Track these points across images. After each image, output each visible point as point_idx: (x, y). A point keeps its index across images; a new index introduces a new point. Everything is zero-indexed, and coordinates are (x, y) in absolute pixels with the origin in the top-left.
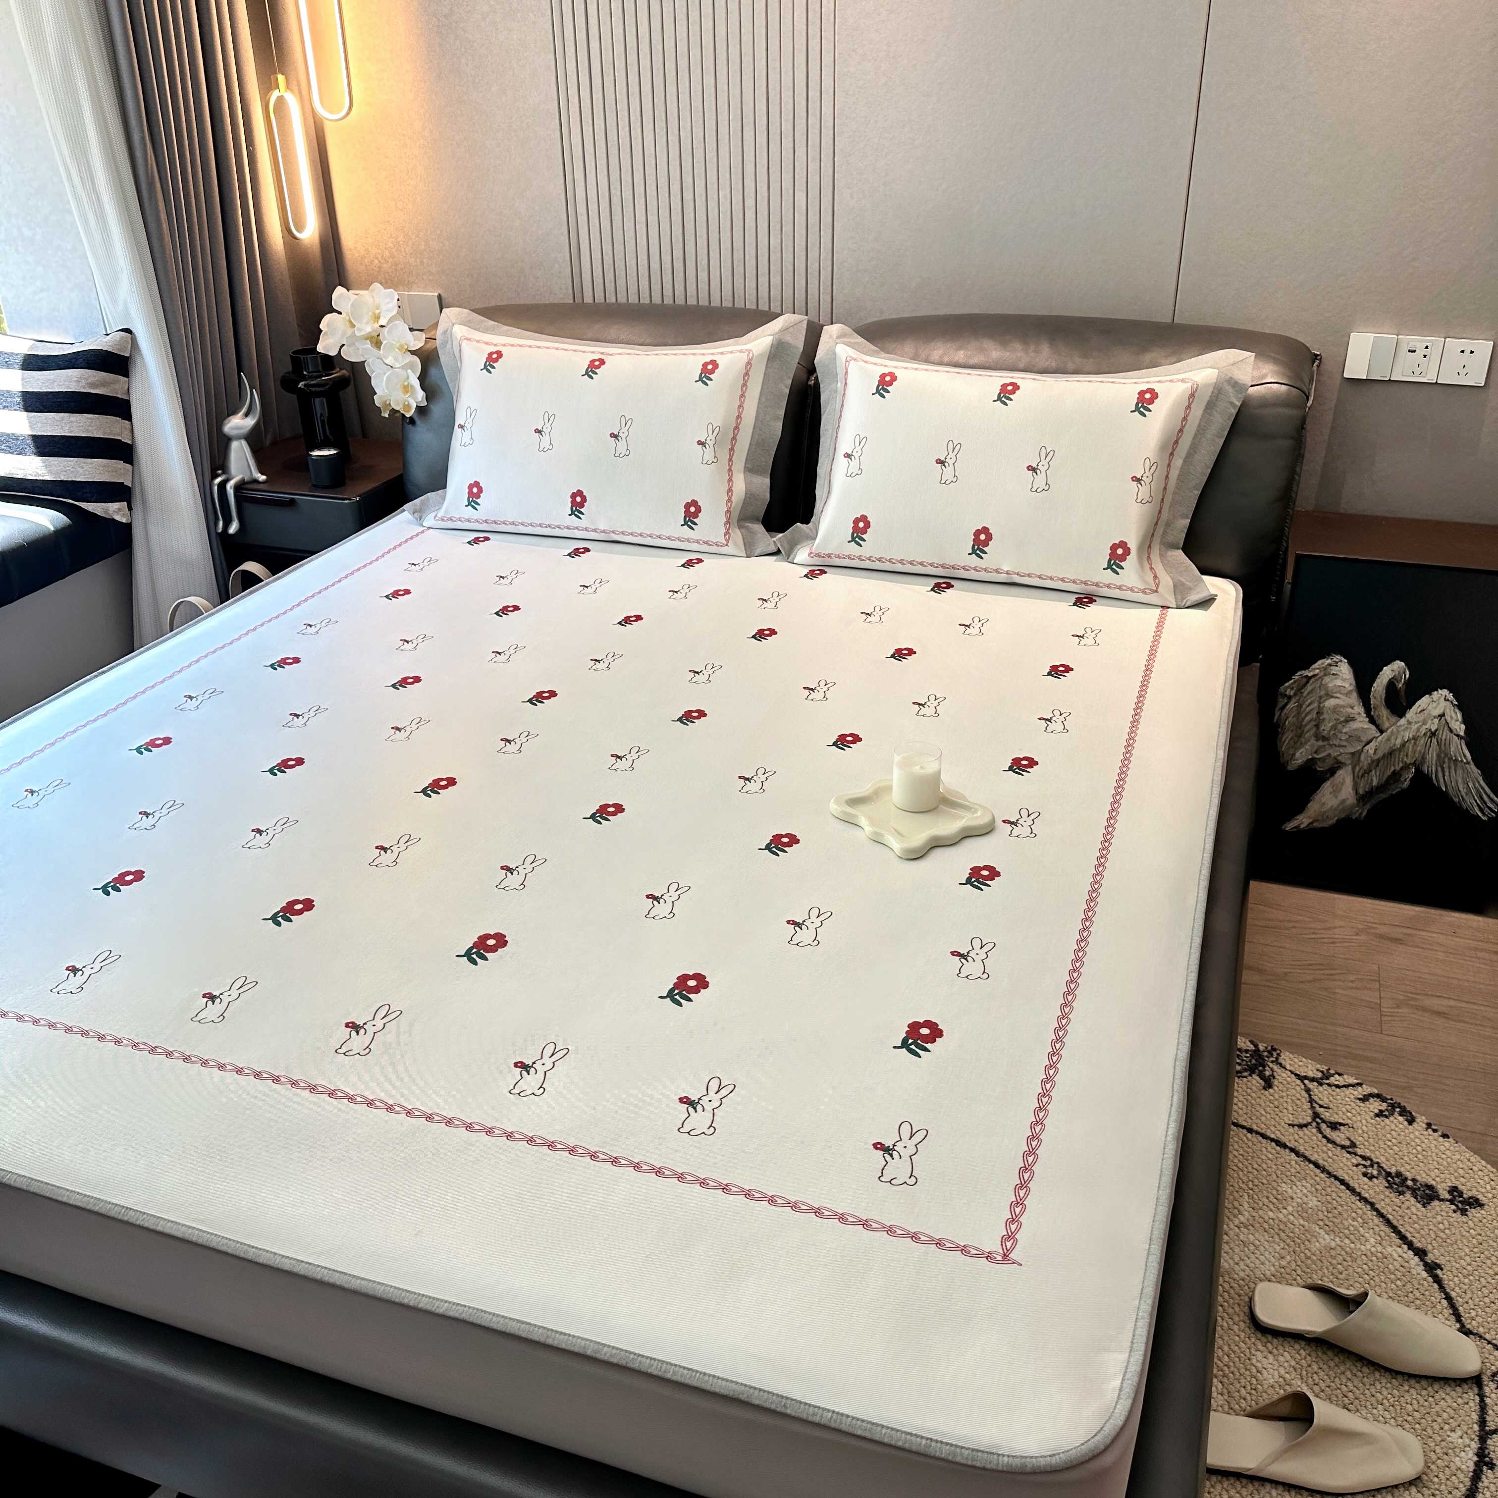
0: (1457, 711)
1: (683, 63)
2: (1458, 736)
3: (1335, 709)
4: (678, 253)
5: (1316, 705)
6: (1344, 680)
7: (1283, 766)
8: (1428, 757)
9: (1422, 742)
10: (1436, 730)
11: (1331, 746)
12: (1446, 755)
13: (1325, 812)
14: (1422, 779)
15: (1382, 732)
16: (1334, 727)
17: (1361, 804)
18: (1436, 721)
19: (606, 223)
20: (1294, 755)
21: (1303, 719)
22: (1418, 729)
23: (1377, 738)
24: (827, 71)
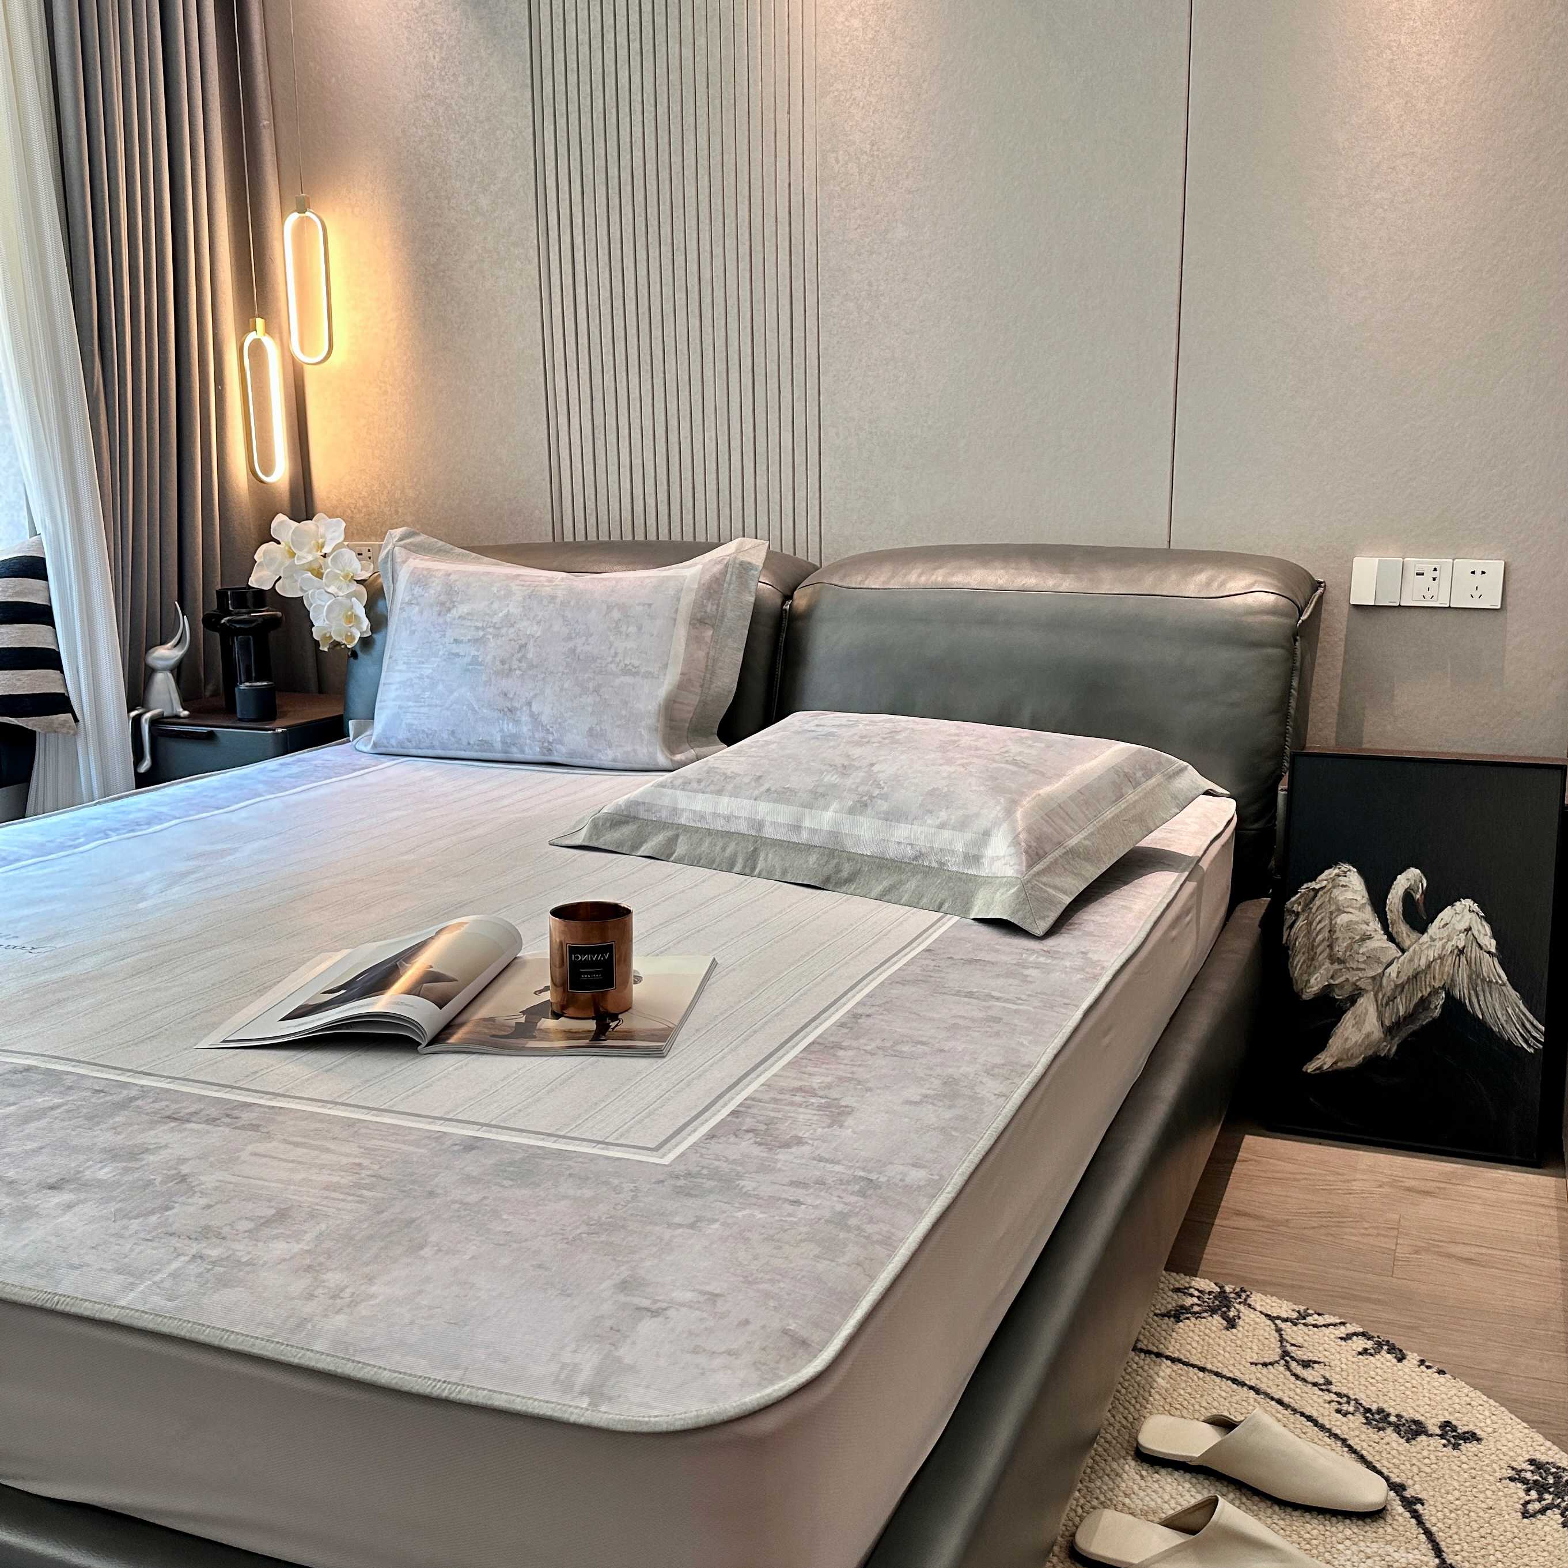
0: (1484, 923)
1: (668, 307)
2: (1489, 953)
3: (1349, 926)
4: (662, 496)
5: (1327, 921)
6: (1355, 892)
7: (1297, 996)
8: (1459, 980)
9: (1449, 961)
10: (1464, 947)
11: (1348, 969)
12: (1478, 976)
13: (1349, 1050)
14: (1454, 1006)
15: (1403, 951)
16: (1350, 947)
17: (1389, 1038)
18: (1463, 936)
19: (589, 468)
20: (1308, 981)
21: (1314, 940)
22: (1444, 948)
23: (1399, 958)
24: (811, 312)
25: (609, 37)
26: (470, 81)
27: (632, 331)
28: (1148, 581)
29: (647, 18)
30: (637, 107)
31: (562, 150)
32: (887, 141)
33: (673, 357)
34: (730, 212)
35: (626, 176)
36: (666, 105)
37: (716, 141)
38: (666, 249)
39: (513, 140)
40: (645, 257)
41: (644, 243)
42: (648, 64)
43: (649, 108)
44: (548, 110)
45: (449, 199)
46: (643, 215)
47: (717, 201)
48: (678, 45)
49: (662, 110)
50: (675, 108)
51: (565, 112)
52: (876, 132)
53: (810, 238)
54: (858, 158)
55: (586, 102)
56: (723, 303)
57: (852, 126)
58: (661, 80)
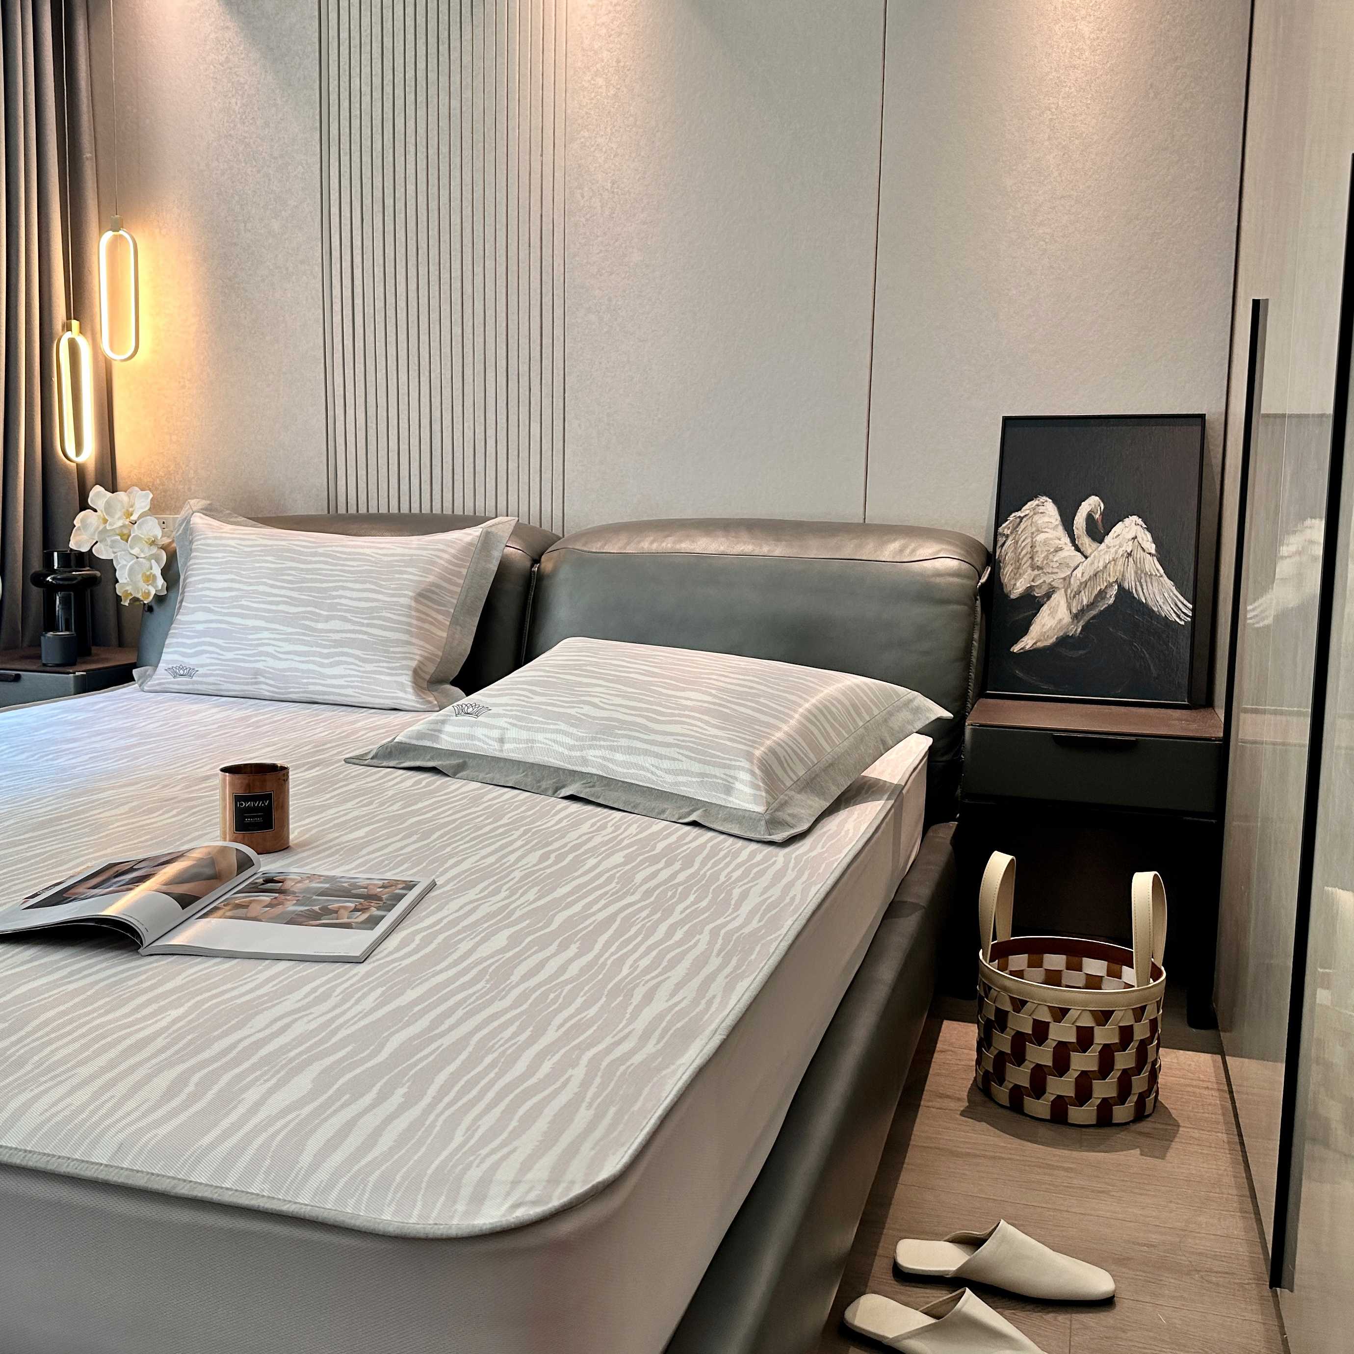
3: (1046, 542)
4: (426, 478)
8: (1128, 575)
9: (1121, 562)
10: (1132, 551)
11: (1045, 574)
13: (1045, 634)
15: (1086, 557)
16: (1046, 558)
17: (1076, 622)
19: (362, 452)
20: (1015, 585)
21: (1020, 553)
22: (1116, 553)
23: (1083, 563)
24: (558, 322)
25: (388, 89)
26: (267, 124)
27: (402, 337)
28: (848, 549)
29: (421, 74)
30: (411, 149)
31: (345, 182)
32: (625, 180)
33: (438, 358)
34: (490, 237)
35: (400, 205)
36: (436, 146)
37: (478, 177)
38: (434, 269)
39: (303, 174)
40: (415, 274)
41: (415, 262)
42: (421, 113)
43: (422, 149)
44: (334, 149)
45: (245, 223)
46: (415, 239)
47: (478, 227)
48: (448, 98)
49: (432, 151)
50: (444, 149)
51: (348, 151)
52: (617, 173)
53: (558, 261)
54: (601, 195)
55: (367, 143)
56: (483, 313)
57: (596, 167)
58: (433, 126)
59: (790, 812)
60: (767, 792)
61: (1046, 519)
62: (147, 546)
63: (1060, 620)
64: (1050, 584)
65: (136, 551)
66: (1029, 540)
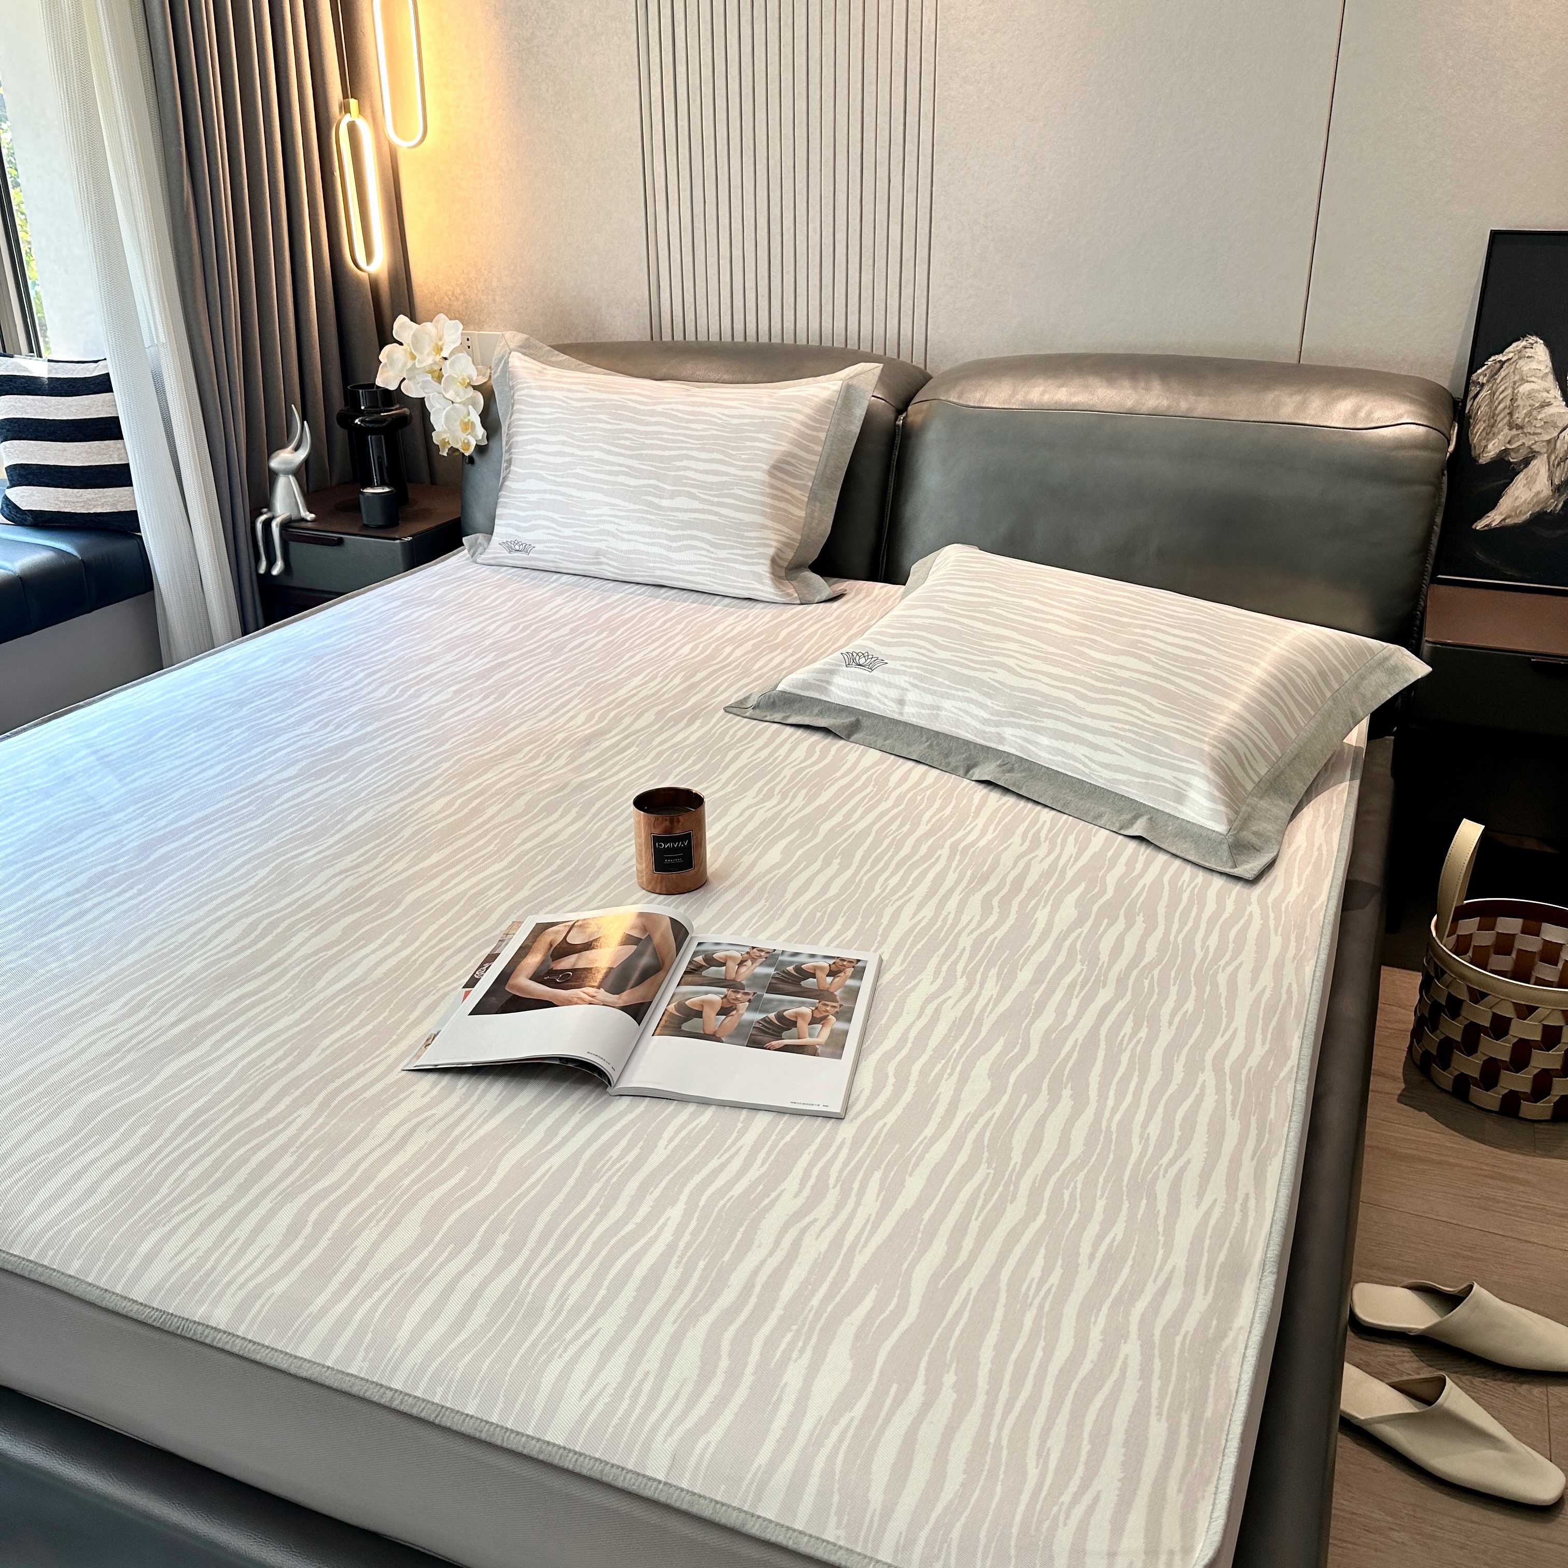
19: (688, 259)
40: (750, 32)
41: (750, 18)
53: (929, 14)
59: (1254, 829)
60: (1228, 806)
61: (1534, 365)
62: (461, 389)
63: (1538, 493)
64: (1530, 447)
65: (450, 395)
66: (1509, 391)
